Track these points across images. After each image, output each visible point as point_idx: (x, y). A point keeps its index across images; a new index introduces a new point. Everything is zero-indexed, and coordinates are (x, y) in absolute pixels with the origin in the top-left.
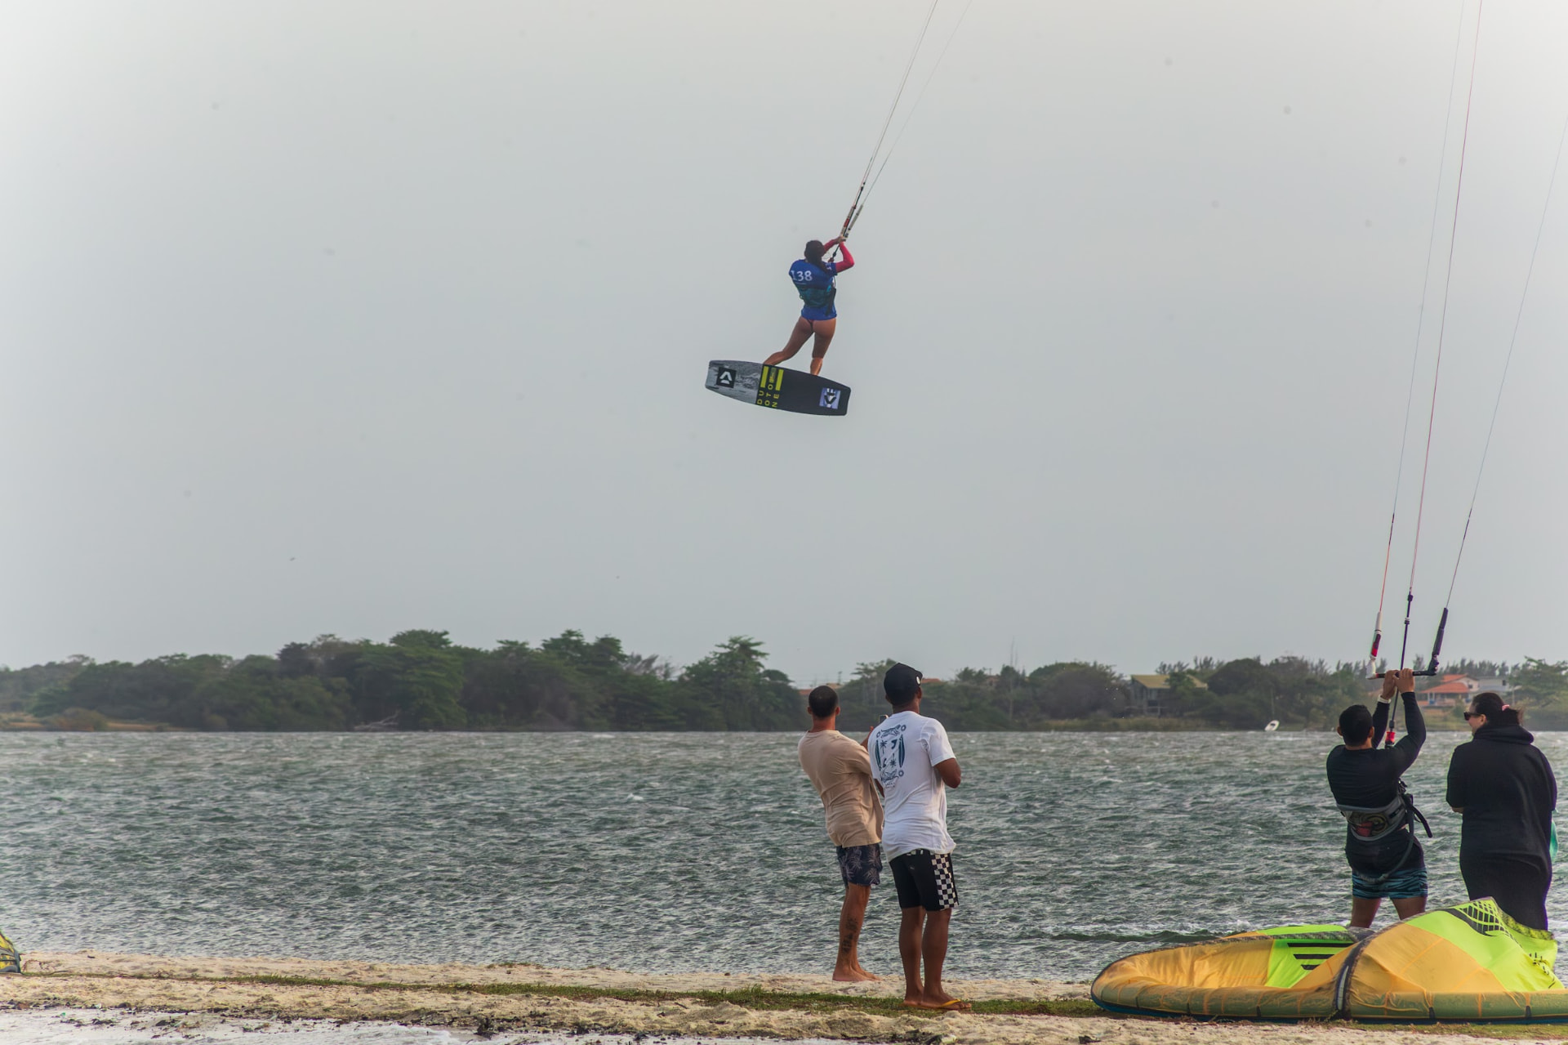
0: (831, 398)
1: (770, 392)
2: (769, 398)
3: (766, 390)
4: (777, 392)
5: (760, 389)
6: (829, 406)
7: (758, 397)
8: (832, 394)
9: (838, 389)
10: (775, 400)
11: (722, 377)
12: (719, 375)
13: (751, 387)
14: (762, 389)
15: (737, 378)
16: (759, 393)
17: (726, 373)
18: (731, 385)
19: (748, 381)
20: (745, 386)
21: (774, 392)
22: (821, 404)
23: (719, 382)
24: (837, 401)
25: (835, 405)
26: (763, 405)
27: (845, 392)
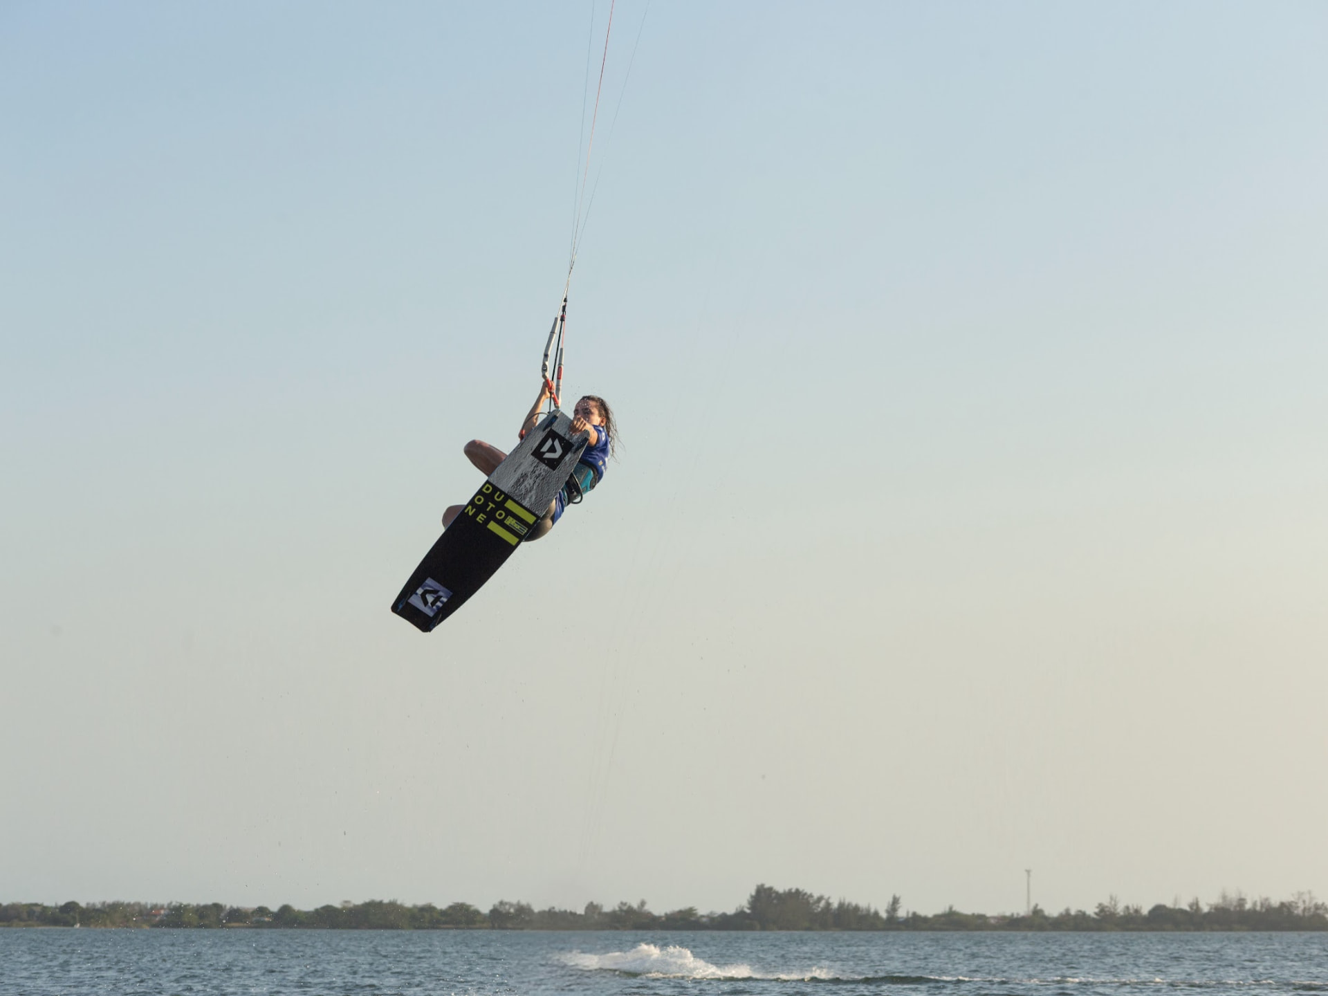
0: (430, 598)
1: (494, 511)
2: (486, 504)
3: (500, 506)
4: (487, 522)
5: (508, 497)
6: (420, 591)
7: (495, 489)
8: (433, 603)
9: (436, 615)
10: (476, 515)
11: (557, 443)
12: (562, 439)
13: (518, 483)
14: (505, 500)
15: (543, 467)
16: (502, 492)
17: (559, 451)
18: (537, 454)
19: (529, 482)
20: (524, 476)
21: (491, 517)
22: (429, 581)
23: (553, 435)
24: (420, 605)
25: (415, 601)
26: (480, 492)
27: (425, 623)
